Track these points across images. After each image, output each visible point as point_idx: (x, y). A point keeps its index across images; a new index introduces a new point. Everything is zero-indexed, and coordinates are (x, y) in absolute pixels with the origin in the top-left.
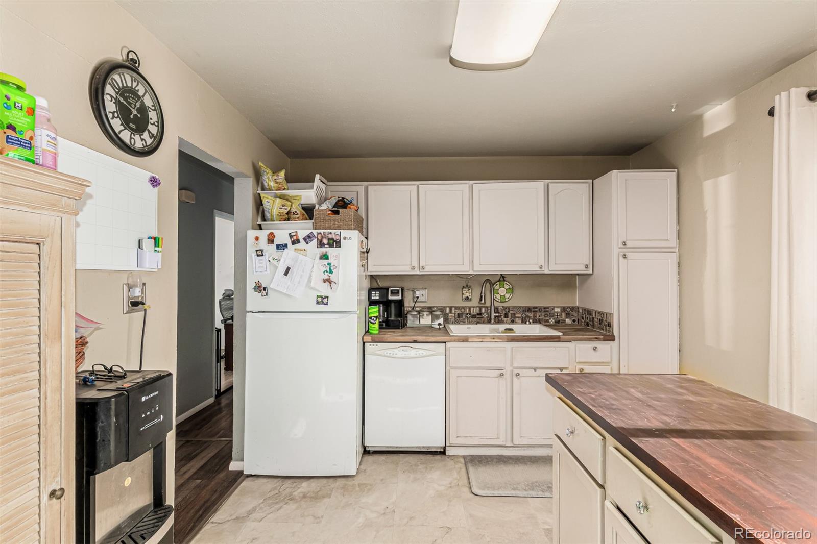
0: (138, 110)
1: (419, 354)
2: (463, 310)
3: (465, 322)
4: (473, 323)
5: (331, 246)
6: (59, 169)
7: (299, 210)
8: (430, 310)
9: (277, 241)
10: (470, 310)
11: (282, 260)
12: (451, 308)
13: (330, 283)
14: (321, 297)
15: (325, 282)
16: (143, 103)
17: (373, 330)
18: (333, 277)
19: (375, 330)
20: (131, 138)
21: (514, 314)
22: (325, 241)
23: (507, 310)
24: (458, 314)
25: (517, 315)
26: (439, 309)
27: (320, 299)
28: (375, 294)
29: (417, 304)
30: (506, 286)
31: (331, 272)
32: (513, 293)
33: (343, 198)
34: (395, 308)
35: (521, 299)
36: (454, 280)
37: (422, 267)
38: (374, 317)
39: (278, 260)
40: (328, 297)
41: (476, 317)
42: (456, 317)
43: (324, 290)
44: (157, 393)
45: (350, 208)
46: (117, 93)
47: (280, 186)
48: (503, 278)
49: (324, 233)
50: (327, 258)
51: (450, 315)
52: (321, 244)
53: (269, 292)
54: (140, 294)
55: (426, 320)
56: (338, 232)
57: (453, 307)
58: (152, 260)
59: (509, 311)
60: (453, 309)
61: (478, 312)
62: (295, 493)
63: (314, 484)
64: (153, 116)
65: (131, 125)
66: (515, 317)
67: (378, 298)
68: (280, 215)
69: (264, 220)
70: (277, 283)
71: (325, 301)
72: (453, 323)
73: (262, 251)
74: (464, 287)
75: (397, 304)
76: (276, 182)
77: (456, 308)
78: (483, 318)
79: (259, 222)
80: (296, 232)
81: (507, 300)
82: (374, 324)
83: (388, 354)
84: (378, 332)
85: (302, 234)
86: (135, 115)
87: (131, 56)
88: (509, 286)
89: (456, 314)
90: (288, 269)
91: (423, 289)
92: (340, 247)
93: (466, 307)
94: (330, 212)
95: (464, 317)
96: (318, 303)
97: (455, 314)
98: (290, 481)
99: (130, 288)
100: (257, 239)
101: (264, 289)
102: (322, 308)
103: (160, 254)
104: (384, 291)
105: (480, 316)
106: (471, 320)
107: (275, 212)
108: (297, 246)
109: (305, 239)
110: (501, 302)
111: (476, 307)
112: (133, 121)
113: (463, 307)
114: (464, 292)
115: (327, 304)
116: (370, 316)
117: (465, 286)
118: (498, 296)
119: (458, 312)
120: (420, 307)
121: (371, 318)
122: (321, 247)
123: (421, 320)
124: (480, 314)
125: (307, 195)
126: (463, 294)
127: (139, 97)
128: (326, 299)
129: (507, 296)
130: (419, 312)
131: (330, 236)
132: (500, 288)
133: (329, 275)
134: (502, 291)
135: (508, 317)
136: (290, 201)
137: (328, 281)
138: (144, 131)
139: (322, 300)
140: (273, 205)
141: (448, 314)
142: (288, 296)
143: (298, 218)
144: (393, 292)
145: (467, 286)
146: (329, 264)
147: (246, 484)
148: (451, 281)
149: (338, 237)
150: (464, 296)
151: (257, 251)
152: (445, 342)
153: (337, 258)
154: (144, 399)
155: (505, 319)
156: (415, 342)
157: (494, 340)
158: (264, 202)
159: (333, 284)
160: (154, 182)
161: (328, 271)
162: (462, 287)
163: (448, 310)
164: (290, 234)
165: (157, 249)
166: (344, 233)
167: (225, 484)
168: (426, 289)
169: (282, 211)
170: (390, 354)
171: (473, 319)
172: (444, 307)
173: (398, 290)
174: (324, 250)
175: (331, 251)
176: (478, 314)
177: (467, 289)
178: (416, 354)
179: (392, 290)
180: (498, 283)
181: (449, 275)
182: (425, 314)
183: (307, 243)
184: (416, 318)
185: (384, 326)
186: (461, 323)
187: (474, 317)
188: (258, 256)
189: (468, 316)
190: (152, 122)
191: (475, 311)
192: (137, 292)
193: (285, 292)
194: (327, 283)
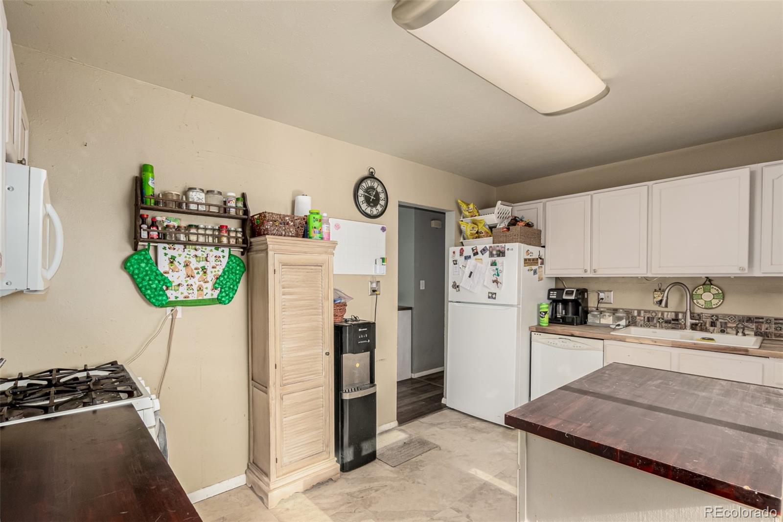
0: (374, 197)
1: (577, 347)
2: (654, 314)
3: (656, 327)
4: (667, 328)
5: (499, 255)
6: (331, 240)
7: (486, 229)
8: (615, 311)
9: (465, 254)
10: (662, 314)
11: (467, 267)
12: (639, 312)
13: (497, 284)
14: (491, 293)
15: (493, 282)
16: (377, 191)
17: (542, 323)
18: (499, 279)
19: (544, 323)
20: (371, 211)
21: (726, 323)
22: (494, 252)
23: (714, 318)
24: (648, 318)
25: (729, 325)
26: (625, 311)
27: (490, 295)
28: (553, 294)
29: (601, 305)
30: (712, 290)
31: (498, 275)
32: (723, 299)
33: (516, 217)
34: (573, 307)
35: (735, 307)
36: (644, 283)
37: (594, 270)
38: (544, 312)
39: (466, 267)
40: (495, 294)
41: (670, 323)
42: (646, 320)
43: (493, 288)
44: (366, 329)
45: (518, 225)
46: (364, 192)
47: (472, 214)
48: (709, 282)
49: (494, 246)
50: (496, 265)
51: (638, 318)
52: (491, 255)
53: (460, 288)
54: (375, 286)
55: (608, 320)
56: (503, 245)
57: (643, 310)
58: (381, 270)
59: (716, 320)
60: (642, 312)
61: (674, 317)
62: (470, 425)
63: (484, 425)
64: (382, 196)
65: (371, 204)
66: (727, 327)
67: (555, 297)
68: (472, 234)
69: (464, 239)
70: (464, 283)
71: (494, 296)
72: (641, 326)
73: (456, 261)
74: (655, 291)
75: (574, 303)
76: (469, 212)
77: (646, 311)
78: (680, 324)
79: (462, 240)
80: (476, 247)
81: (714, 306)
82: (543, 318)
83: (550, 343)
84: (547, 325)
85: (480, 248)
86: (373, 199)
87: (371, 170)
88: (717, 290)
89: (646, 318)
90: (471, 273)
91: (608, 291)
92: (504, 256)
93: (658, 311)
94: (505, 229)
95: (655, 321)
96: (489, 297)
97: (644, 317)
98: (470, 418)
99: (372, 283)
100: (454, 252)
101: (458, 286)
102: (491, 301)
103: (385, 266)
104: (560, 291)
105: (677, 322)
106: (664, 324)
107: (468, 233)
108: (477, 257)
109: (481, 252)
110: (705, 308)
111: (672, 312)
112: (372, 202)
113: (654, 311)
114: (655, 296)
115: (495, 298)
116: (541, 311)
117: (658, 289)
118: (701, 302)
119: (648, 315)
120: (605, 308)
121: (541, 312)
122: (492, 257)
123: (601, 319)
124: (676, 319)
125: (491, 218)
126: (654, 298)
127: (375, 189)
128: (495, 295)
129: (715, 302)
130: (601, 312)
131: (498, 248)
132: (704, 292)
133: (497, 277)
134: (708, 297)
135: (715, 326)
136: (476, 225)
137: (496, 281)
138: (377, 205)
139: (492, 296)
140: (467, 228)
141: (636, 317)
142: (471, 292)
143: (484, 236)
144: (568, 292)
145: (660, 289)
146: (497, 269)
147: (445, 412)
148: (640, 283)
149: (503, 249)
150: (656, 300)
151: (453, 261)
152: (603, 340)
153: (502, 264)
154: (360, 330)
155: (712, 328)
156: (572, 336)
157: (655, 344)
158: (462, 227)
159: (499, 284)
160: (383, 229)
161: (496, 274)
162: (654, 291)
163: (636, 313)
164: (472, 249)
165: (383, 263)
166: (508, 245)
167: (436, 408)
168: (611, 291)
169: (473, 232)
170: (551, 343)
171: (666, 325)
172: (632, 310)
173: (573, 291)
174: (493, 259)
175: (499, 260)
176: (673, 320)
177: (659, 293)
178: (574, 346)
179: (567, 291)
180: (702, 287)
181: (638, 277)
182: (607, 314)
183: (483, 254)
184: (597, 318)
185: (561, 322)
186: (651, 327)
187: (668, 322)
188: (454, 264)
189: (661, 321)
190: (381, 199)
191: (671, 316)
192: (374, 285)
193: (468, 289)
194: (495, 283)
